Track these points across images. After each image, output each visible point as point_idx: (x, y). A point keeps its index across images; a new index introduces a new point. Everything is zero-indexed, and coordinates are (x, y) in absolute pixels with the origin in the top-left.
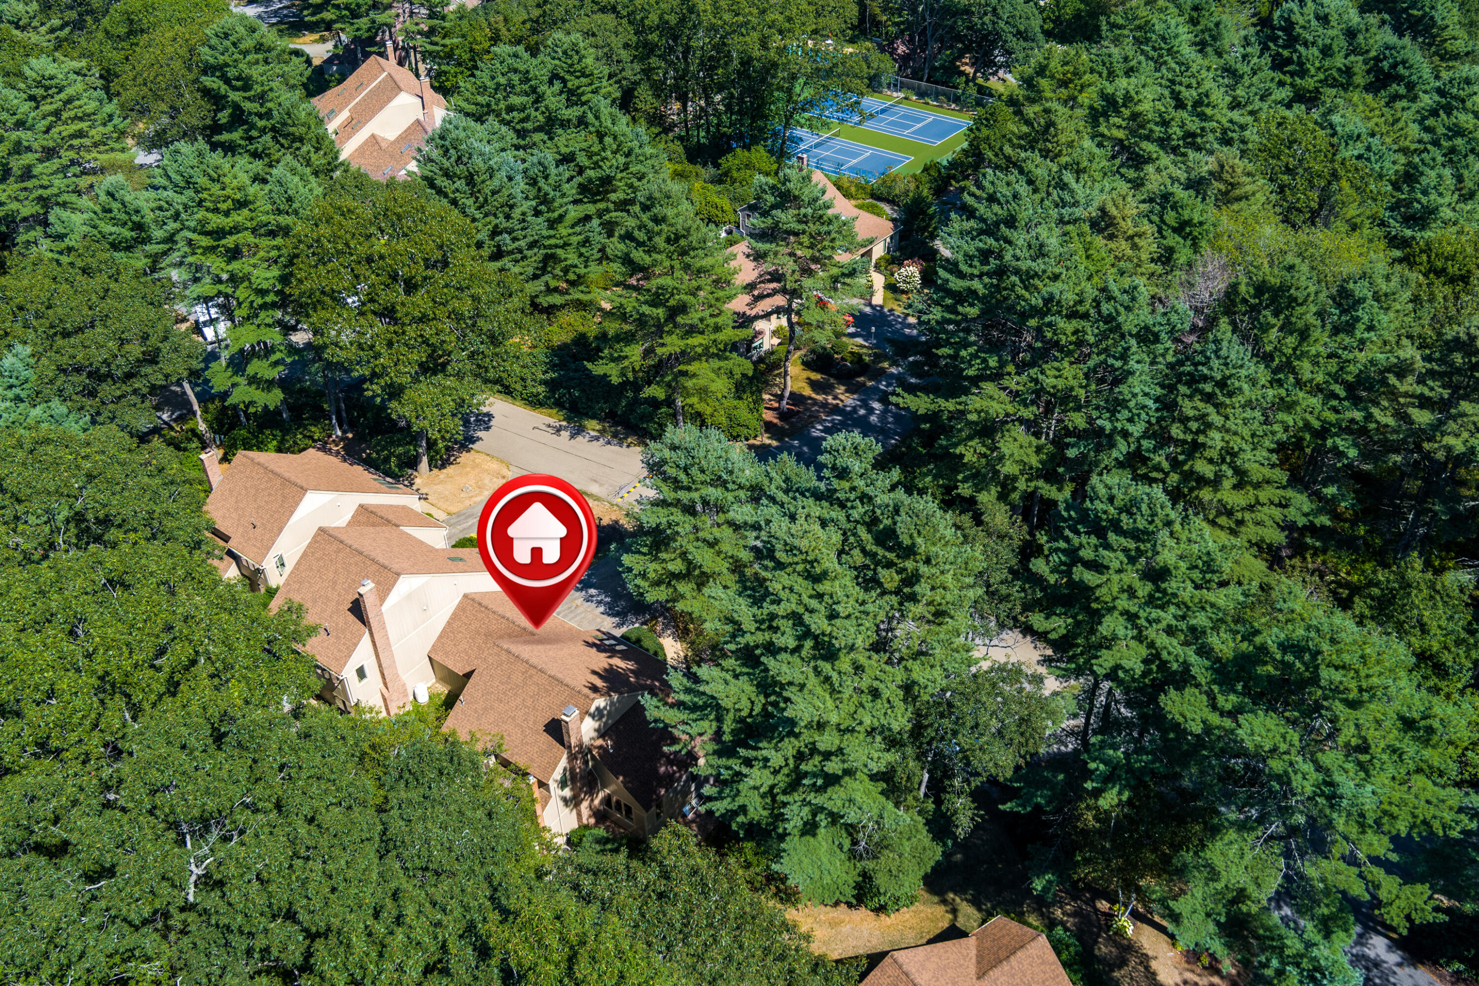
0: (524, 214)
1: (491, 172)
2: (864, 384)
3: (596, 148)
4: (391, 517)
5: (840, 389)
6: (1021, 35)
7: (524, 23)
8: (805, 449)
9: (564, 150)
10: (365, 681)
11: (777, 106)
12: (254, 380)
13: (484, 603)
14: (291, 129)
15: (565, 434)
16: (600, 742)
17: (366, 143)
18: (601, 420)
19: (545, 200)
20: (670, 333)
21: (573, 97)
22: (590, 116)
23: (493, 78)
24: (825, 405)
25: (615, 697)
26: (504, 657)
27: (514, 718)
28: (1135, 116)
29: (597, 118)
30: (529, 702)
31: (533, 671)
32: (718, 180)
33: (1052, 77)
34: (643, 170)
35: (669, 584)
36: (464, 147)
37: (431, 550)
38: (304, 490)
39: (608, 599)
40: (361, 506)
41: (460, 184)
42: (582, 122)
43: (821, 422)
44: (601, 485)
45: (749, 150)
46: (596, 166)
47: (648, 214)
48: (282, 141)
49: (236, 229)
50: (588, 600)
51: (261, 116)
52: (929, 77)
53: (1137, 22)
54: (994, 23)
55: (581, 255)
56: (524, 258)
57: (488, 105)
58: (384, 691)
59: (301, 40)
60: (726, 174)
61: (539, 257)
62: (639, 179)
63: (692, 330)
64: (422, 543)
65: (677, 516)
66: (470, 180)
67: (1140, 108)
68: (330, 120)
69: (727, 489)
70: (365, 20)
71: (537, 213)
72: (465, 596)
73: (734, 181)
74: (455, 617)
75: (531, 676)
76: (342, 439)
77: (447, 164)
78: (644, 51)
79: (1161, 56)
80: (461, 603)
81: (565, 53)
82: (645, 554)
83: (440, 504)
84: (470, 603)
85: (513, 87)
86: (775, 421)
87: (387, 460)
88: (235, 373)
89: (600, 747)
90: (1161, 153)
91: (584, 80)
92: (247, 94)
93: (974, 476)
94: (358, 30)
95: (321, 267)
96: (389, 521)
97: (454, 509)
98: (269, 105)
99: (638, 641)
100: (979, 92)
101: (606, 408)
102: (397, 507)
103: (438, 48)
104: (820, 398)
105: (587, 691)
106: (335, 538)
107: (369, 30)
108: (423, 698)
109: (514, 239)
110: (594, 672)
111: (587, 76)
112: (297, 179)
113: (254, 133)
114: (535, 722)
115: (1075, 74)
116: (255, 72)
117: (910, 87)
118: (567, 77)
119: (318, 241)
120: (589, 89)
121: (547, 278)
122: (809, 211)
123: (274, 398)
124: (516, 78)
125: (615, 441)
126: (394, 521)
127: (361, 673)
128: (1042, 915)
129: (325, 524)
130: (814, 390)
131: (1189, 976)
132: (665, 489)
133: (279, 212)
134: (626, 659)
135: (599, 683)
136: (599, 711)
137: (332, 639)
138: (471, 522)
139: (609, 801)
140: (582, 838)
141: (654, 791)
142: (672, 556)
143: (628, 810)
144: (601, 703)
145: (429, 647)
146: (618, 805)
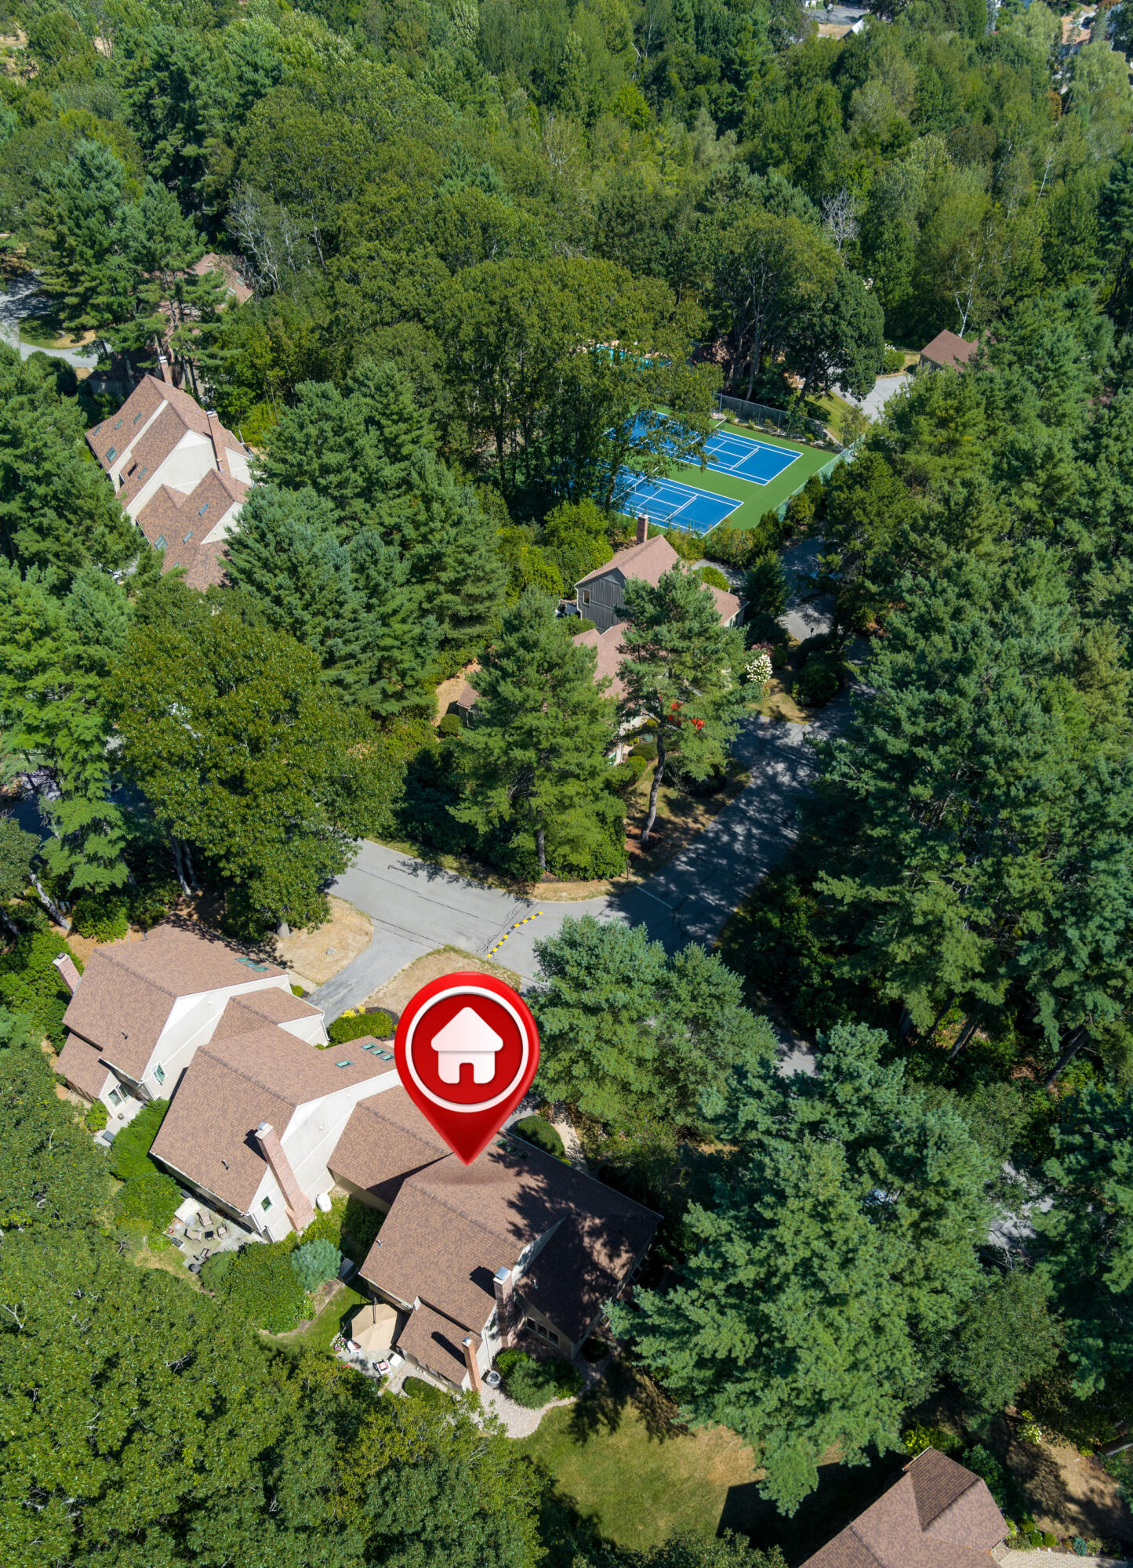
0: (354, 612)
1: (314, 560)
2: (723, 804)
3: (423, 517)
4: (265, 1010)
5: (700, 809)
6: (863, 340)
7: (312, 331)
8: (672, 887)
9: (388, 521)
10: (270, 1209)
11: (606, 447)
12: (93, 859)
13: (381, 1111)
14: (80, 502)
15: (423, 874)
16: (525, 1280)
17: (156, 497)
18: (457, 856)
19: (374, 591)
20: (543, 778)
21: (393, 451)
22: (414, 475)
23: (302, 427)
24: (686, 830)
25: (538, 1237)
26: (419, 1198)
27: (437, 1264)
28: (1053, 479)
29: (422, 476)
30: (452, 1247)
31: (451, 1215)
32: (543, 541)
33: (932, 415)
34: (474, 541)
36: (282, 530)
38: (173, 997)
40: (233, 999)
41: (283, 578)
42: (406, 484)
43: (686, 851)
44: (469, 938)
45: (577, 503)
46: (425, 539)
47: (515, 635)
48: (71, 517)
49: (42, 666)
51: (38, 480)
52: (754, 393)
53: (1022, 332)
54: (835, 324)
55: (418, 655)
56: (359, 663)
57: (300, 465)
58: (289, 1211)
59: (59, 343)
60: (553, 533)
61: (374, 662)
62: (470, 553)
63: (564, 776)
64: (304, 1044)
66: (293, 570)
67: (1060, 471)
68: (111, 463)
70: (130, 325)
71: (369, 608)
72: (359, 1105)
73: (561, 544)
74: (350, 1127)
75: (451, 1220)
76: (193, 898)
77: (265, 553)
78: (455, 371)
79: (1046, 379)
80: (355, 1111)
81: (378, 388)
83: (307, 973)
84: (365, 1111)
85: (326, 440)
86: (638, 852)
87: (245, 926)
88: (72, 852)
89: (526, 1285)
90: (1085, 533)
91: (403, 426)
92: (18, 452)
93: (903, 974)
94: (125, 340)
95: (151, 723)
96: (265, 1018)
97: (322, 978)
98: (47, 465)
99: (535, 1134)
100: (810, 414)
101: (463, 844)
102: (268, 992)
103: (218, 362)
104: (678, 820)
105: (512, 1238)
106: (218, 1060)
107: (137, 339)
108: (326, 1206)
109: (347, 642)
110: (511, 1204)
111: (405, 421)
112: (102, 595)
113: (35, 503)
114: (460, 1270)
115: (957, 410)
116: (22, 421)
117: (733, 407)
118: (384, 422)
119: (142, 688)
120: (408, 437)
121: (382, 683)
122: (696, 626)
123: (120, 874)
124: (327, 426)
125: (475, 882)
126: (271, 1016)
127: (266, 1204)
128: (955, 1423)
130: (672, 811)
131: (1094, 1483)
133: (87, 641)
134: (533, 1172)
135: (521, 1222)
136: (525, 1256)
137: (232, 1174)
138: (342, 992)
139: (530, 1323)
140: (511, 1368)
141: (580, 1322)
142: (573, 1054)
143: (554, 1337)
144: (527, 1249)
145: (327, 1160)
146: (542, 1330)
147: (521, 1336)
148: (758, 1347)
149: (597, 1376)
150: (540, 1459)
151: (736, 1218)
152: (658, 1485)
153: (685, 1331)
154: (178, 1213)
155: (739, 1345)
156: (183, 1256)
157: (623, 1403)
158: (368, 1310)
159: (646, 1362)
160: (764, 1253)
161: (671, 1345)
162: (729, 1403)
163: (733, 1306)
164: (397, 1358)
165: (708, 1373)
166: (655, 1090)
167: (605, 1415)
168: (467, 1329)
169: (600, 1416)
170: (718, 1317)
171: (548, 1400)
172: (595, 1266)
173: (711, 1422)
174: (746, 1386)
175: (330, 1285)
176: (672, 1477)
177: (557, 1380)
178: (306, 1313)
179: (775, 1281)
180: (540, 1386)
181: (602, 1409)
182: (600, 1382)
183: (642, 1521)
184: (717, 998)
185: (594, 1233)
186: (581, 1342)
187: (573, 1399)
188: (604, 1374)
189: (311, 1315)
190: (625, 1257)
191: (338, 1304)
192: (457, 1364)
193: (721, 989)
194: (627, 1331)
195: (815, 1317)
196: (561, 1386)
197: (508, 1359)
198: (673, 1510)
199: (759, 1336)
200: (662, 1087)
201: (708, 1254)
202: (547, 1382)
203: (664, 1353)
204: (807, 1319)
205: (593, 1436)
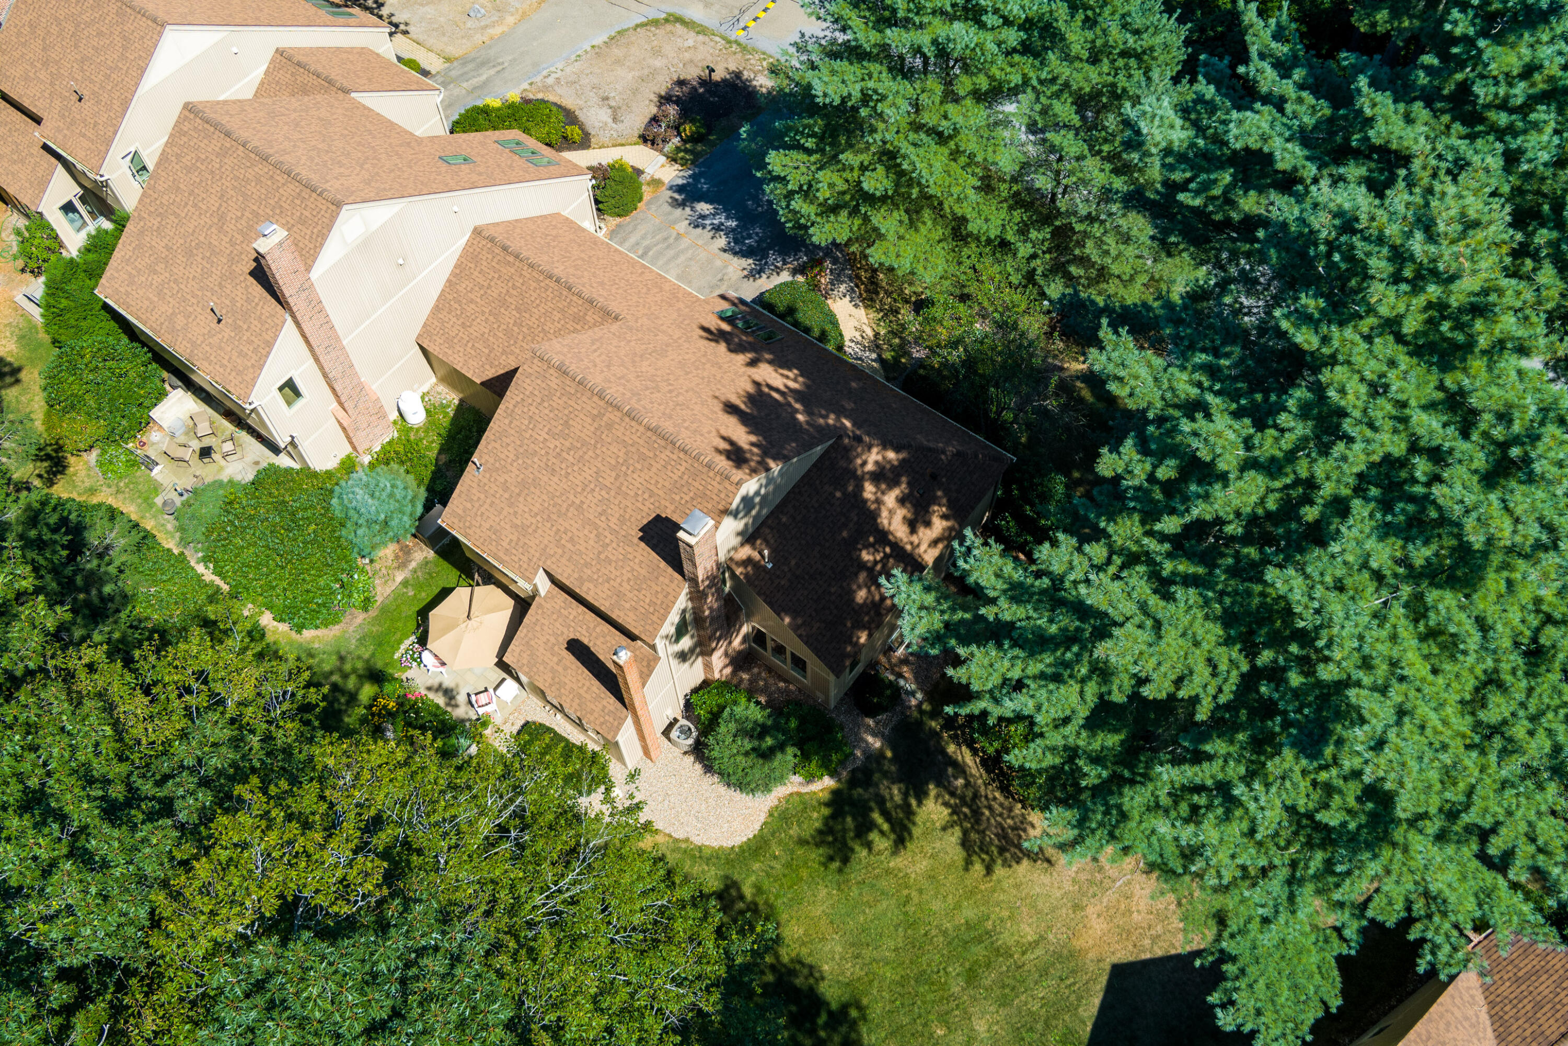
4: (335, 74)
10: (299, 404)
13: (514, 246)
16: (745, 552)
25: (776, 467)
26: (554, 381)
27: (579, 508)
30: (608, 477)
31: (614, 416)
35: (854, 212)
37: (409, 140)
38: (161, 24)
39: (733, 224)
40: (280, 52)
44: (708, 6)
50: (697, 224)
58: (341, 414)
64: (392, 125)
65: (883, 81)
69: (982, 25)
72: (477, 232)
74: (460, 272)
75: (610, 426)
80: (469, 244)
82: (809, 152)
83: (431, 42)
84: (487, 245)
89: (748, 561)
96: (331, 82)
97: (454, 50)
99: (791, 311)
102: (350, 51)
105: (723, 463)
106: (216, 126)
108: (416, 416)
110: (731, 408)
114: (622, 520)
126: (341, 81)
127: (290, 389)
129: (197, 96)
132: (856, 22)
134: (780, 362)
135: (743, 437)
136: (747, 501)
137: (226, 330)
138: (486, 74)
139: (758, 637)
140: (715, 718)
141: (850, 639)
142: (865, 158)
143: (799, 664)
144: (752, 486)
145: (417, 329)
146: (779, 650)
147: (739, 661)
148: (1249, 681)
149: (876, 743)
150: (759, 889)
151: (1212, 371)
152: (979, 952)
153: (1068, 639)
154: (155, 413)
155: (1202, 672)
156: (156, 488)
157: (921, 795)
158: (461, 594)
159: (976, 707)
160: (1288, 441)
161: (1035, 668)
162: (1155, 807)
163: (1189, 581)
164: (510, 685)
165: (1112, 740)
166: (1010, 237)
167: (886, 814)
168: (632, 637)
169: (877, 816)
170: (1154, 601)
171: (781, 780)
172: (883, 537)
173: (1109, 849)
174: (1206, 773)
175: (406, 551)
176: (1006, 938)
177: (800, 745)
178: (357, 598)
179: (1311, 513)
180: (766, 755)
181: (881, 802)
182: (881, 755)
183: (943, 1019)
184: (1138, 57)
185: (884, 476)
186: (849, 678)
187: (828, 782)
188: (890, 741)
189: (367, 603)
190: (939, 525)
191: (419, 586)
192: (610, 701)
193: (1147, 40)
194: (936, 638)
195: (1398, 611)
196: (806, 757)
197: (712, 700)
198: (1004, 1002)
199: (1251, 651)
200: (1023, 231)
201: (1144, 448)
202: (781, 747)
203: (1019, 686)
204: (1379, 616)
205: (862, 853)
